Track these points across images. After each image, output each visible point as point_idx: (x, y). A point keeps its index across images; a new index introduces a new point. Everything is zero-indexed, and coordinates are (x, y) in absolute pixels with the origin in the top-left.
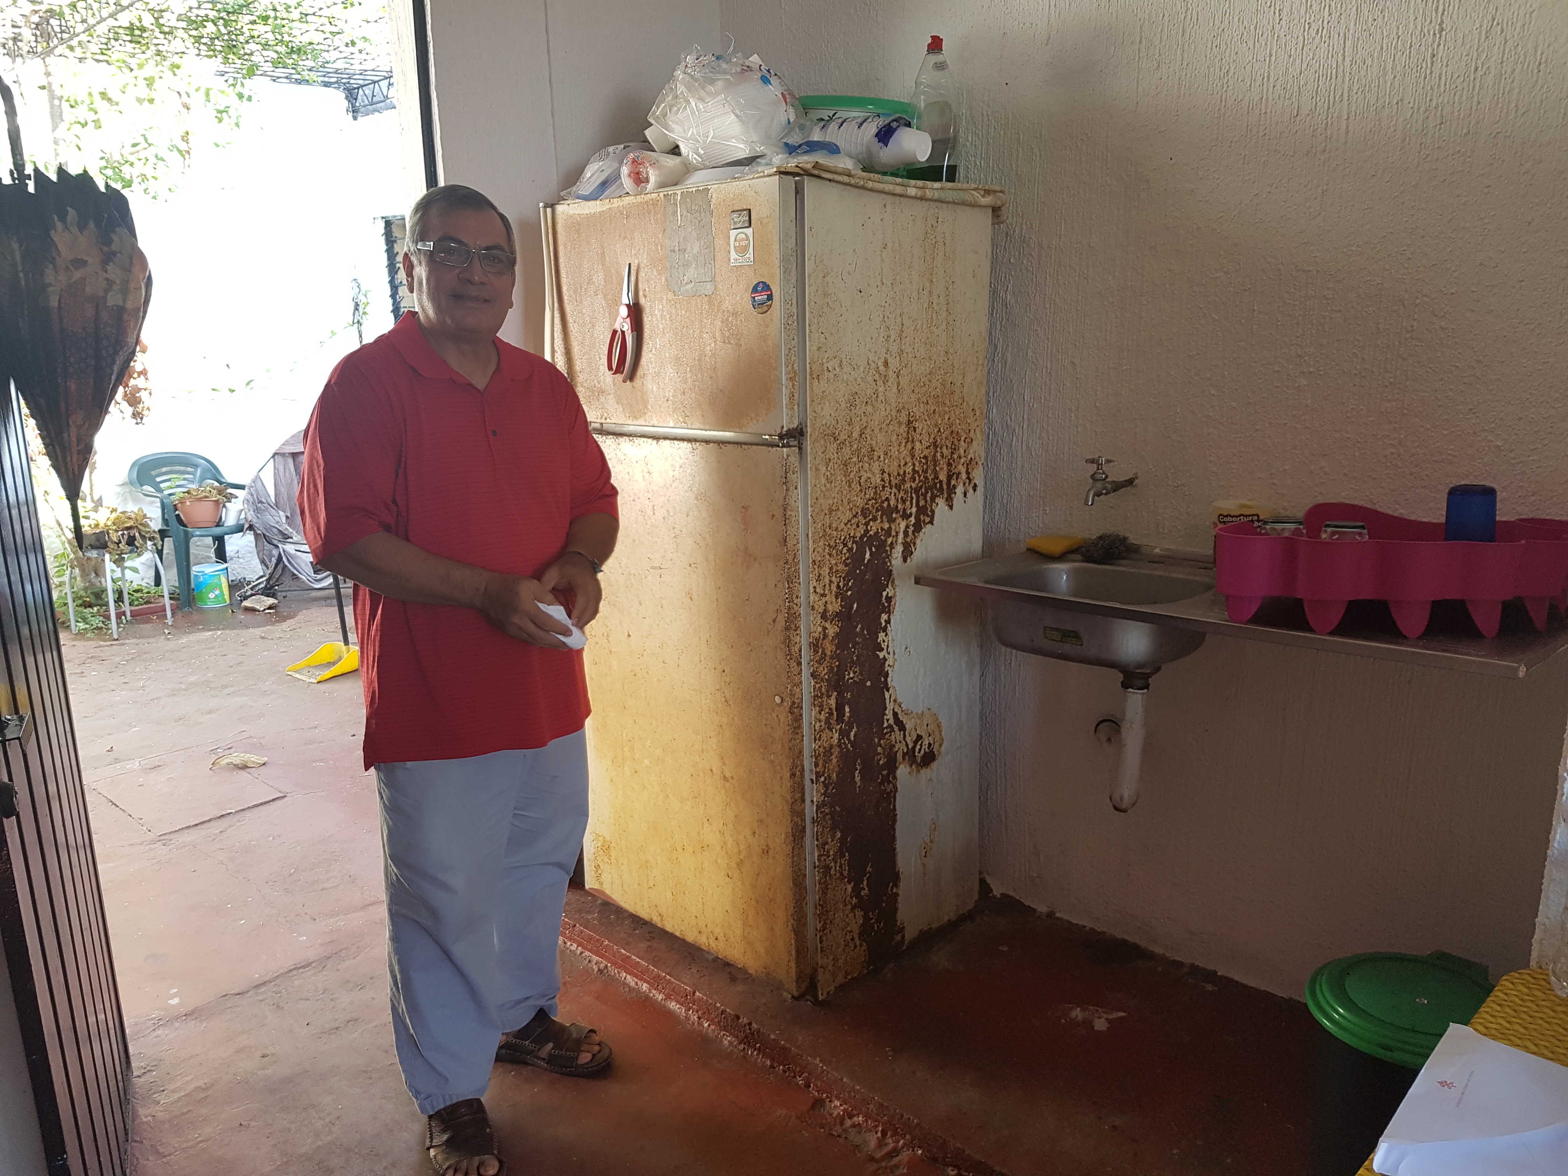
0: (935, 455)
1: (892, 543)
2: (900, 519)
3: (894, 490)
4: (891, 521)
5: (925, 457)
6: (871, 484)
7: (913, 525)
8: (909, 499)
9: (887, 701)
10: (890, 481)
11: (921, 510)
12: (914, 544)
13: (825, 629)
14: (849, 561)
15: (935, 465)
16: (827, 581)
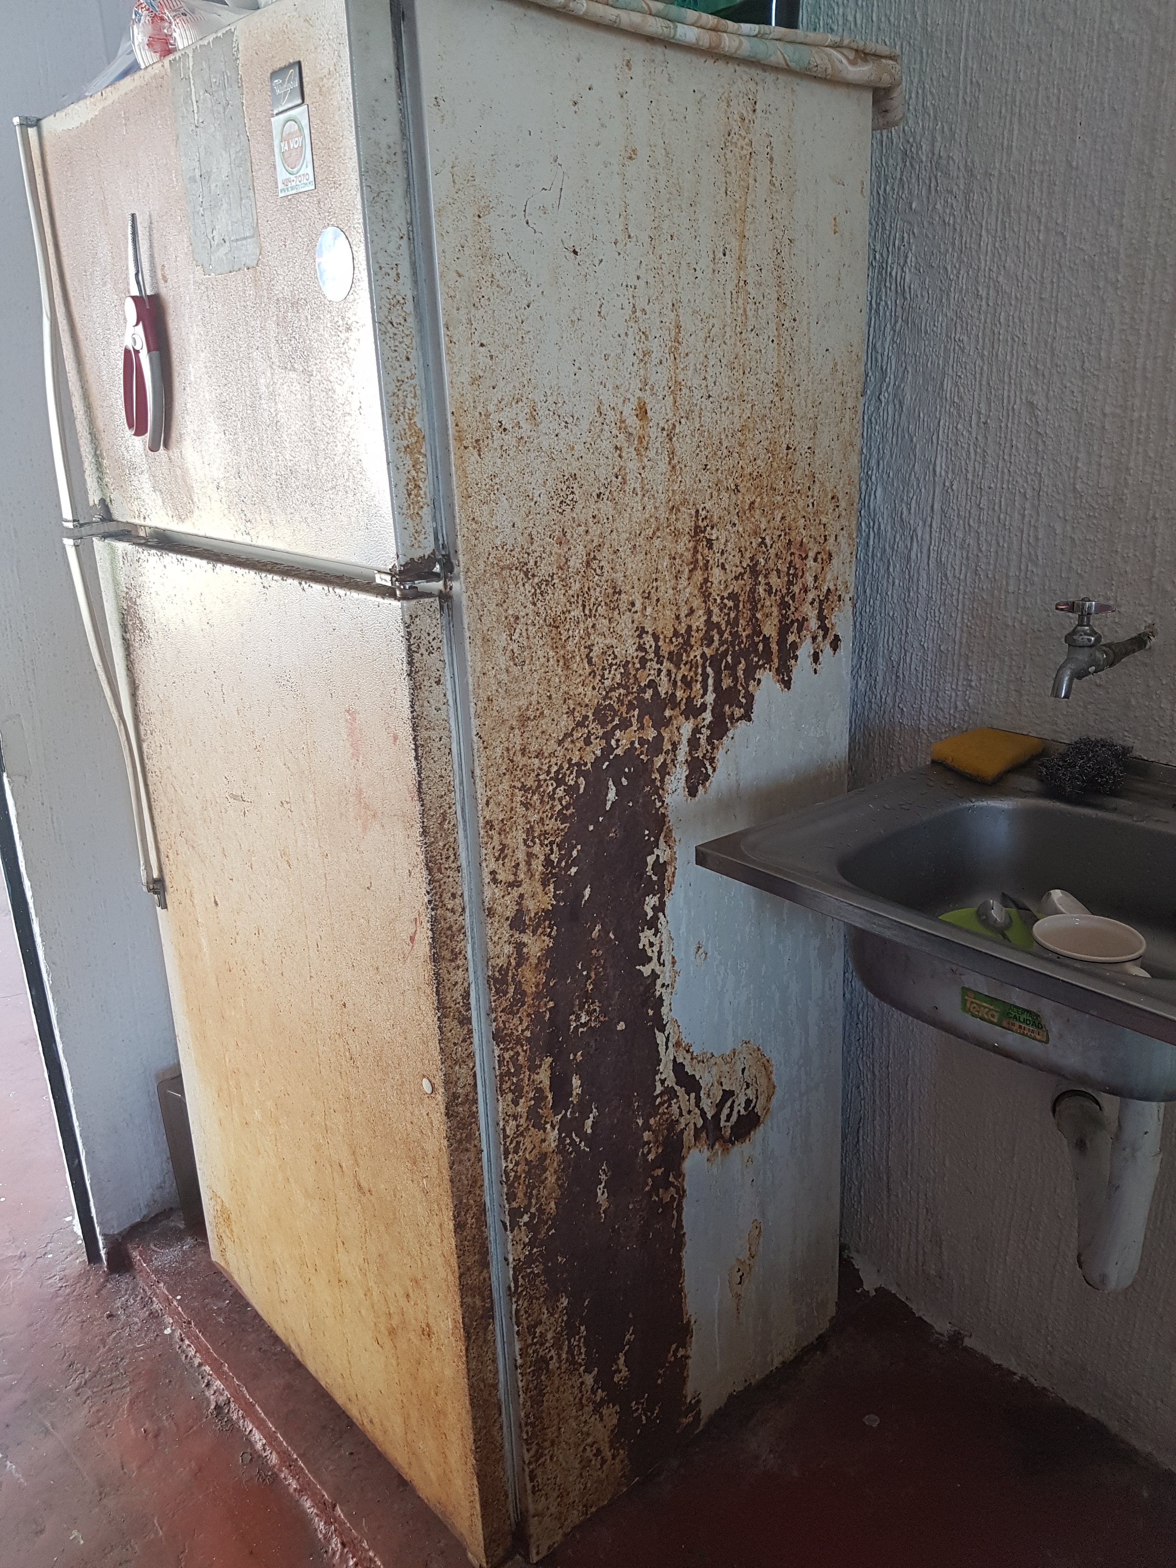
0: (753, 591)
1: (664, 764)
2: (682, 718)
3: (666, 664)
4: (661, 723)
5: (733, 596)
6: (616, 657)
7: (709, 727)
8: (700, 678)
9: (662, 1049)
10: (658, 648)
11: (724, 696)
12: (712, 760)
13: (520, 946)
14: (571, 810)
15: (754, 609)
16: (521, 855)
